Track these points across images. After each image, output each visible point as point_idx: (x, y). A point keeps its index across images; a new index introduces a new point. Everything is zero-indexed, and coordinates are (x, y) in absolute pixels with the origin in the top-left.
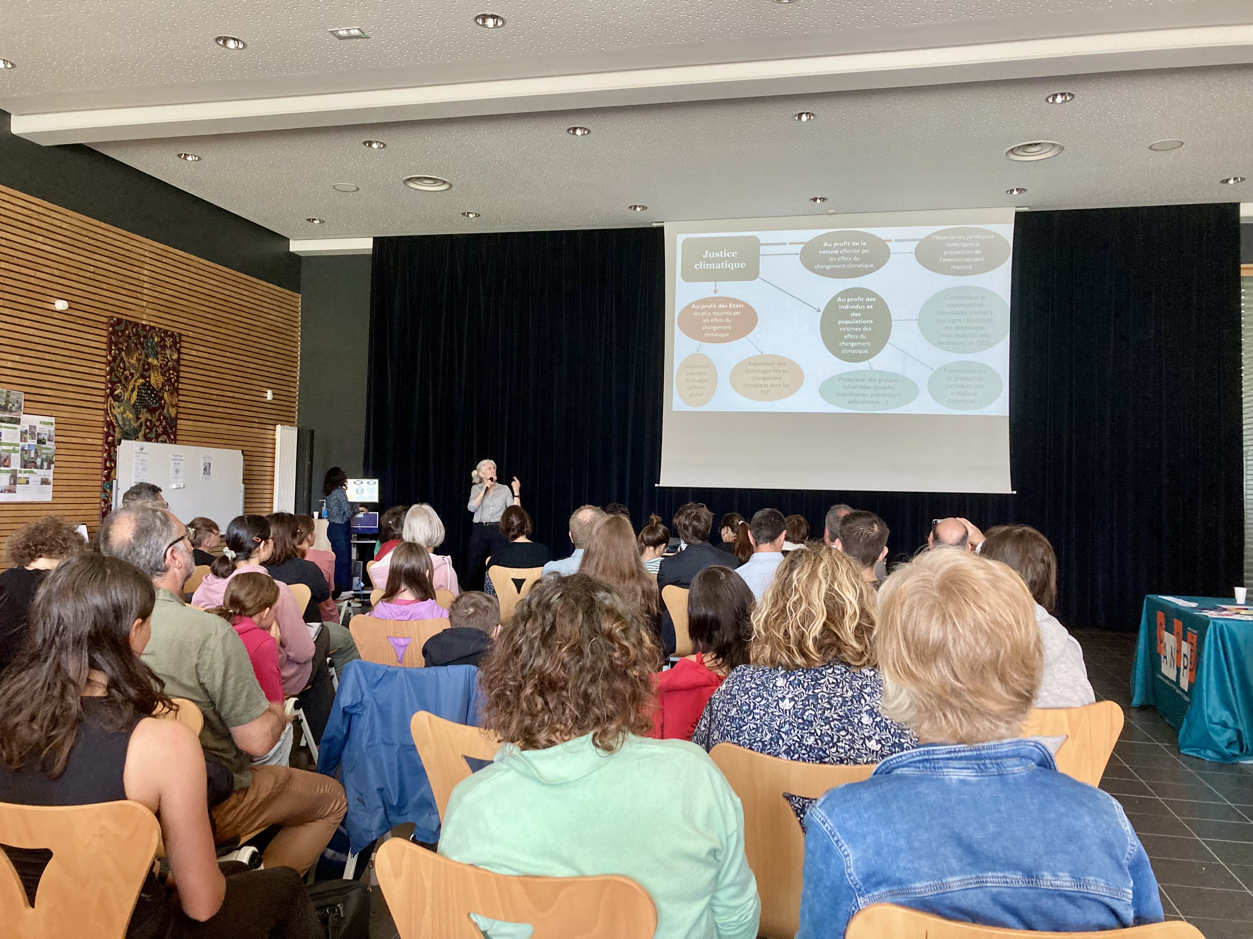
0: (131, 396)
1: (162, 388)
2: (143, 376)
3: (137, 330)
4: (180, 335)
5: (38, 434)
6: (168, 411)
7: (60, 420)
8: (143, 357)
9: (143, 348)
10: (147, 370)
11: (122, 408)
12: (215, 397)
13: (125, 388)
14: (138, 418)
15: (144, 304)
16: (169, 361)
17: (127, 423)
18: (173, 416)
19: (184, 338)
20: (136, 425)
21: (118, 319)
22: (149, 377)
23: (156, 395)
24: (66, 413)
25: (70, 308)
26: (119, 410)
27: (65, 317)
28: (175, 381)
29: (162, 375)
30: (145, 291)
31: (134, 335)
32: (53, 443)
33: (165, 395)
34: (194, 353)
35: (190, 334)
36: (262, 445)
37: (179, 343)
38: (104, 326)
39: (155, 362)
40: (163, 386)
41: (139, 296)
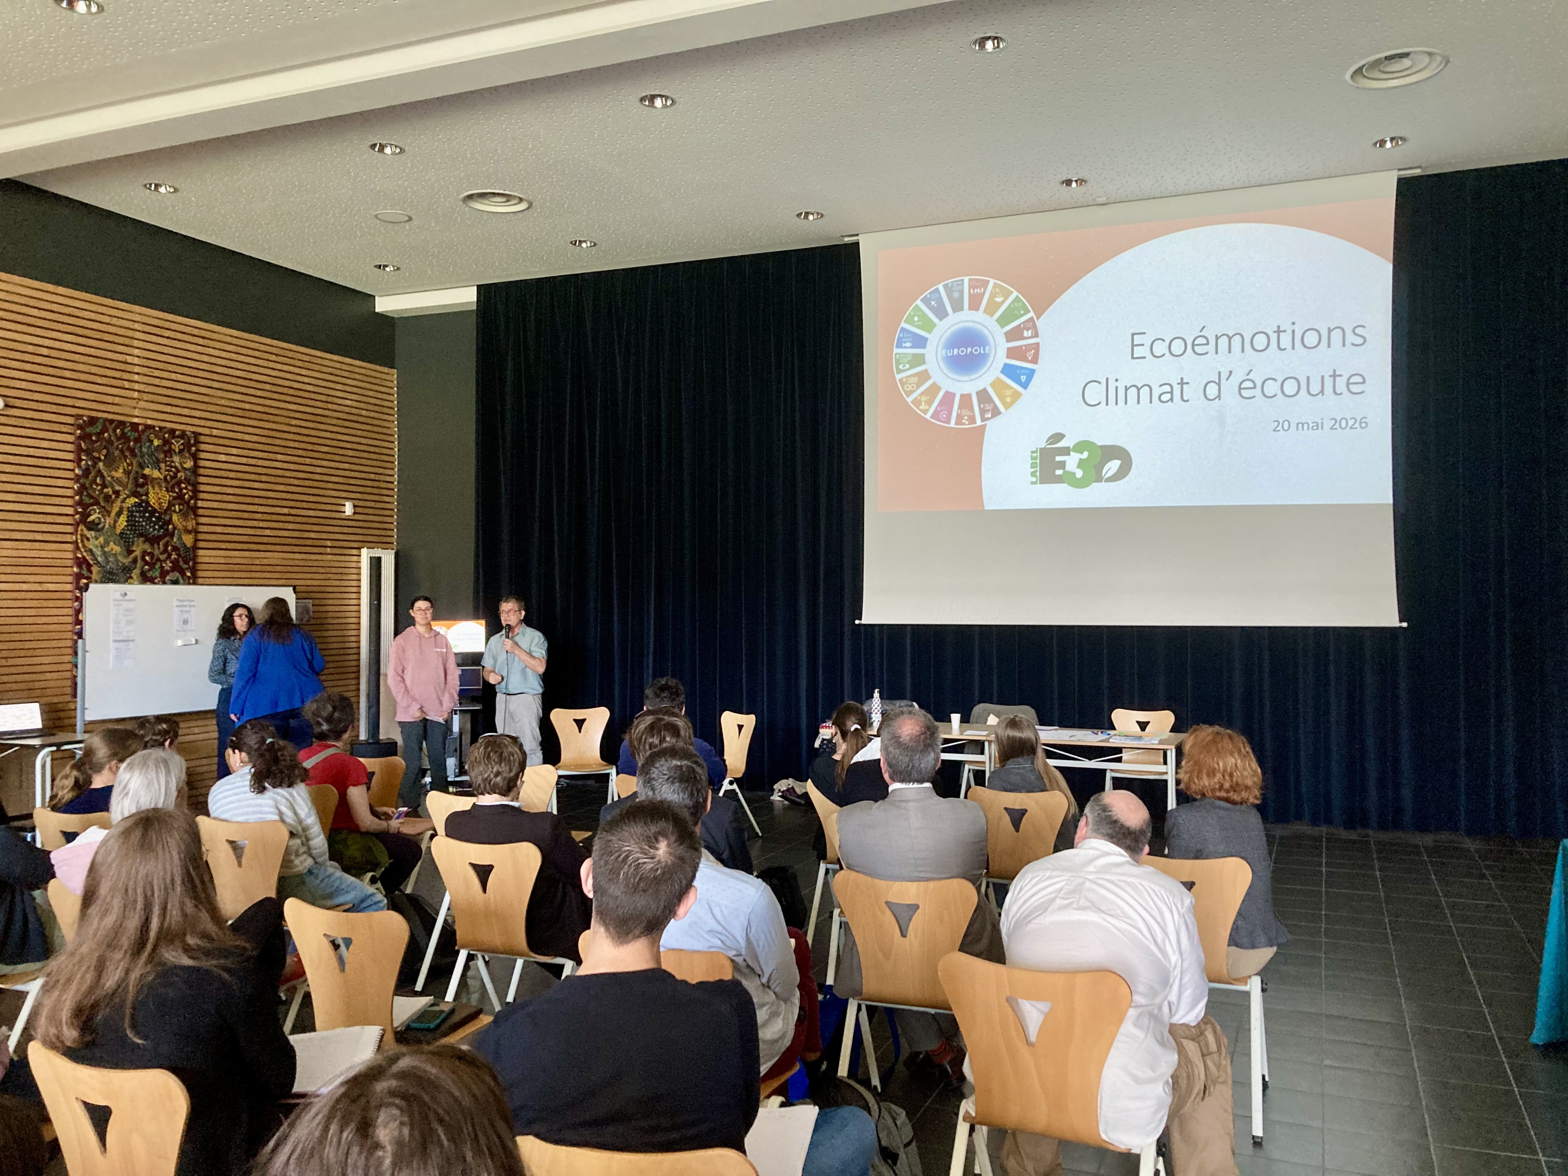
0: (115, 522)
1: (169, 508)
2: (135, 494)
3: (122, 430)
4: (196, 435)
6: (180, 538)
8: (135, 468)
9: (134, 455)
10: (142, 485)
11: (101, 539)
12: (257, 516)
13: (106, 512)
14: (130, 552)
15: (136, 395)
16: (178, 471)
17: (111, 559)
18: (189, 545)
19: (202, 439)
20: (127, 561)
21: (90, 417)
22: (147, 494)
23: (159, 519)
25: (7, 406)
26: (97, 542)
27: (3, 420)
28: (191, 498)
29: (167, 491)
30: (136, 377)
31: (118, 439)
33: (175, 517)
34: (223, 458)
35: (215, 432)
36: (338, 577)
37: (195, 445)
38: (69, 429)
39: (156, 474)
40: (171, 504)
41: (127, 384)
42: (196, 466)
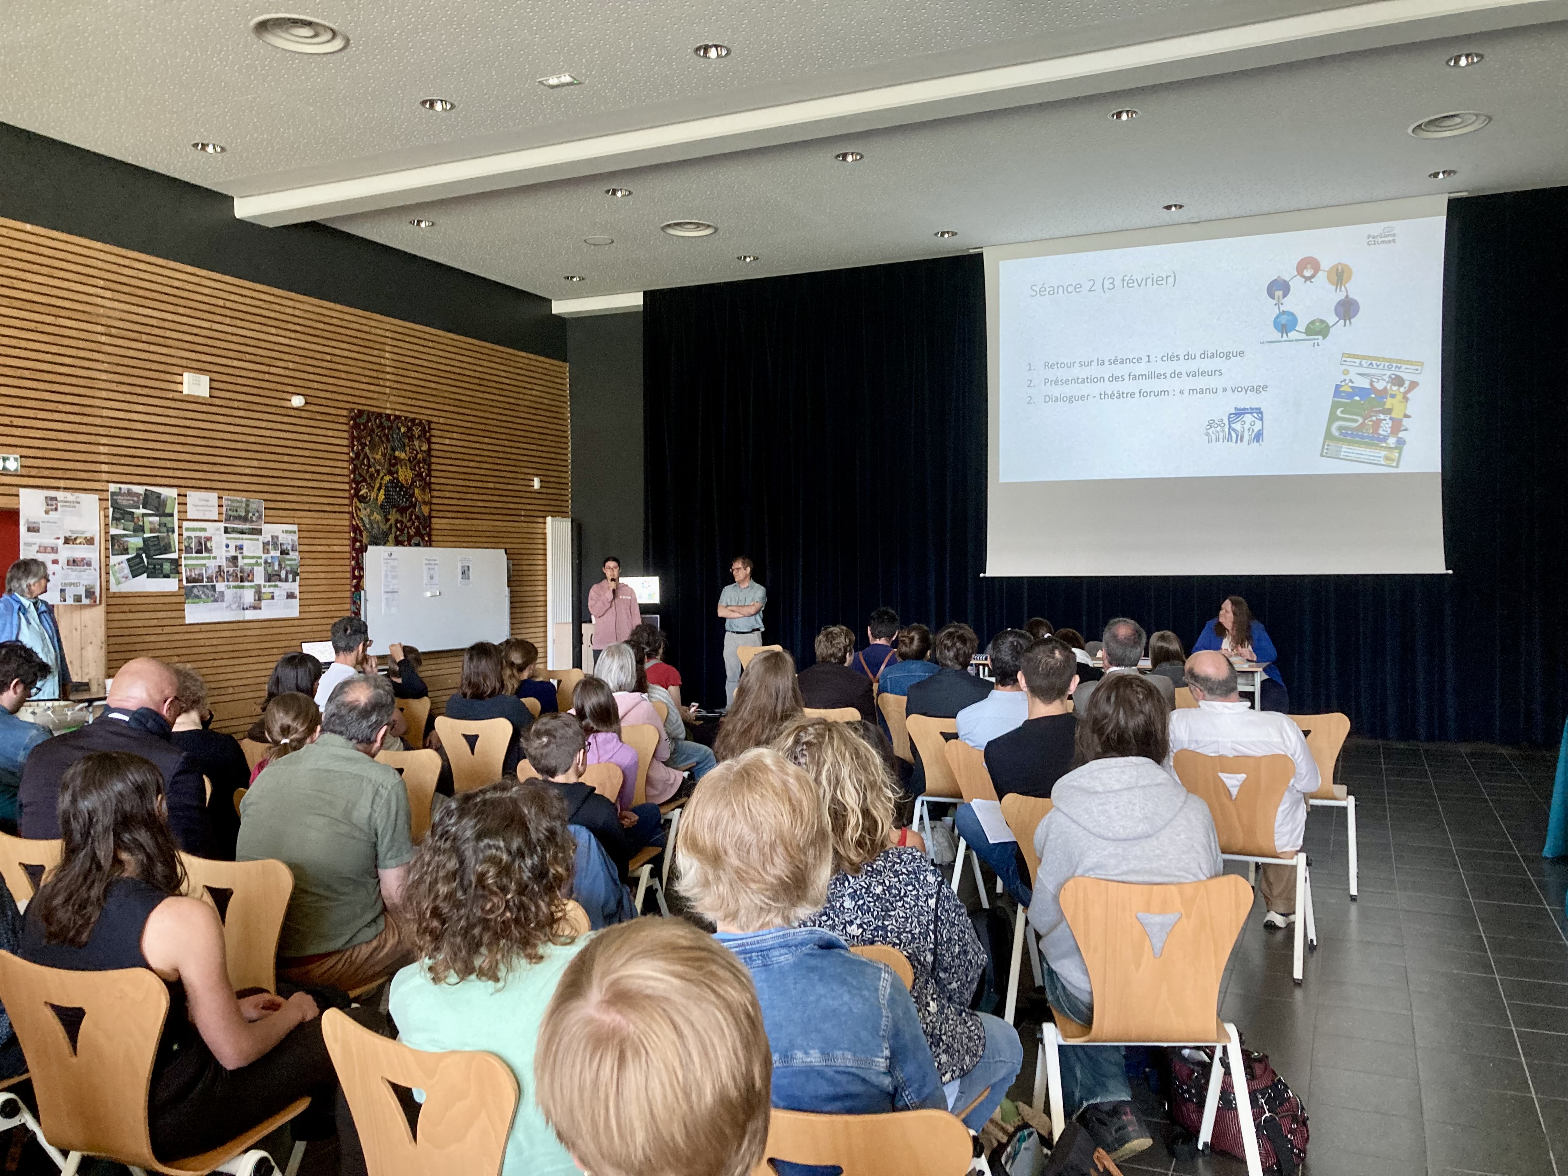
0: (377, 495)
1: (412, 484)
2: (390, 473)
3: (380, 420)
4: (430, 422)
5: (281, 544)
6: (420, 509)
7: (304, 527)
8: (389, 451)
9: (388, 440)
10: (394, 465)
11: (368, 510)
12: (473, 490)
13: (371, 488)
14: (387, 520)
15: (388, 391)
16: (418, 453)
17: (375, 526)
18: (426, 514)
19: (433, 426)
20: (385, 528)
21: (358, 410)
22: (397, 473)
23: (406, 493)
24: (309, 519)
25: (306, 403)
26: (365, 512)
27: (303, 414)
28: (427, 475)
29: (411, 469)
30: (388, 376)
31: (378, 427)
32: (297, 553)
33: (416, 491)
34: (447, 441)
35: (441, 420)
36: (530, 541)
37: (429, 431)
38: (344, 420)
39: (403, 455)
40: (413, 481)
41: (382, 382)
42: (430, 449)
